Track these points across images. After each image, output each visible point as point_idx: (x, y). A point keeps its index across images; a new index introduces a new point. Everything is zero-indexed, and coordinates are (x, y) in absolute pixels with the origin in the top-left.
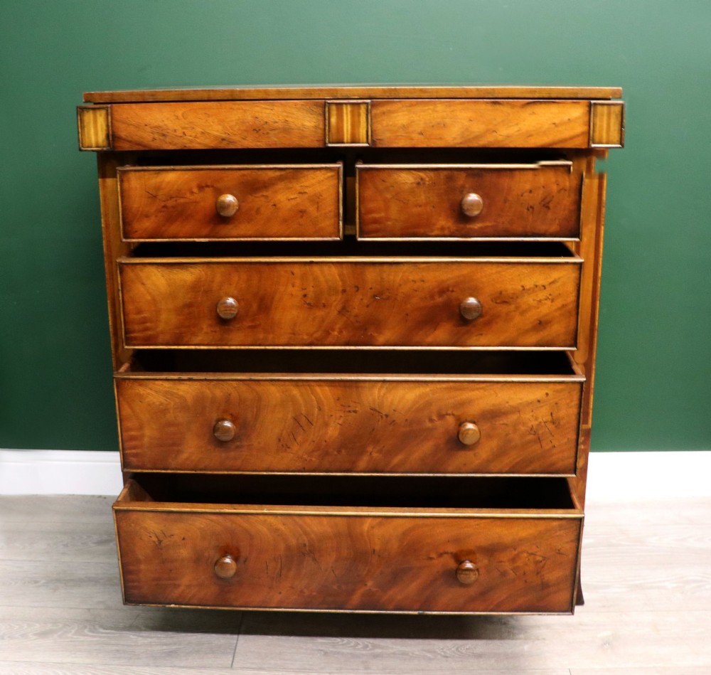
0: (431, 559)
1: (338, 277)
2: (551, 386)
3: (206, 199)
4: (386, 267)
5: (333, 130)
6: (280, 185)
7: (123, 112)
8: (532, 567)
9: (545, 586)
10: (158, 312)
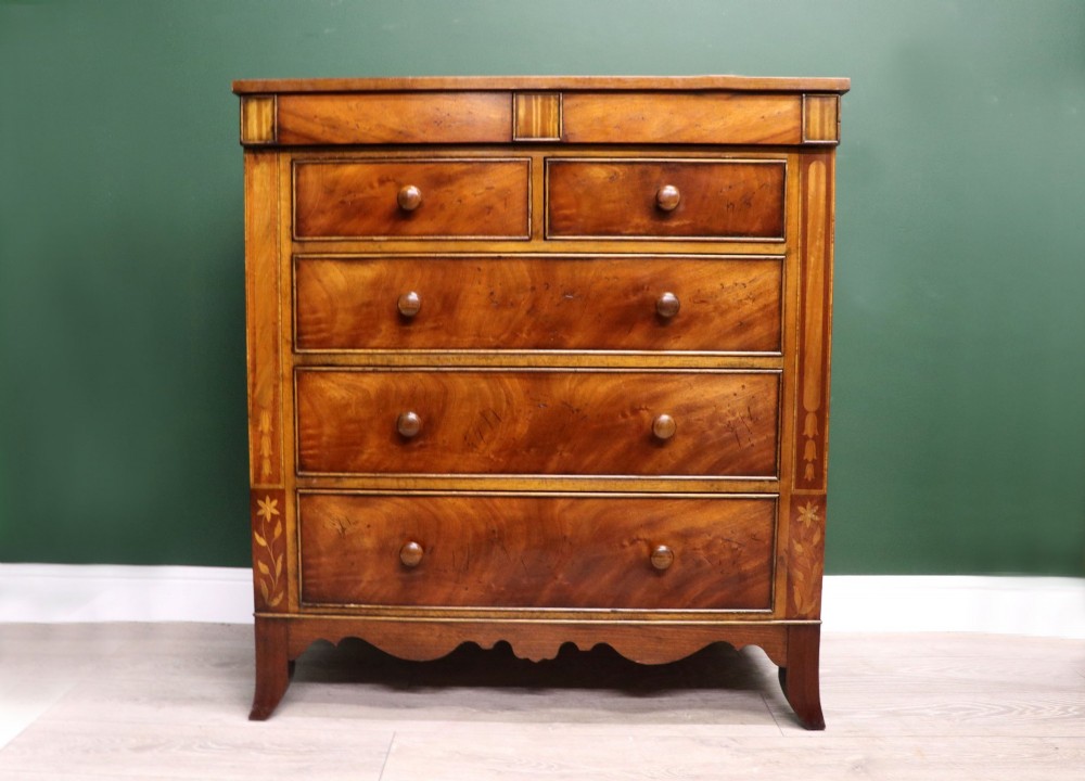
0: (623, 546)
1: (527, 274)
2: (748, 378)
3: (388, 196)
4: (577, 263)
5: (521, 123)
6: (466, 180)
7: (292, 103)
8: (727, 556)
9: (742, 577)
10: (334, 312)
